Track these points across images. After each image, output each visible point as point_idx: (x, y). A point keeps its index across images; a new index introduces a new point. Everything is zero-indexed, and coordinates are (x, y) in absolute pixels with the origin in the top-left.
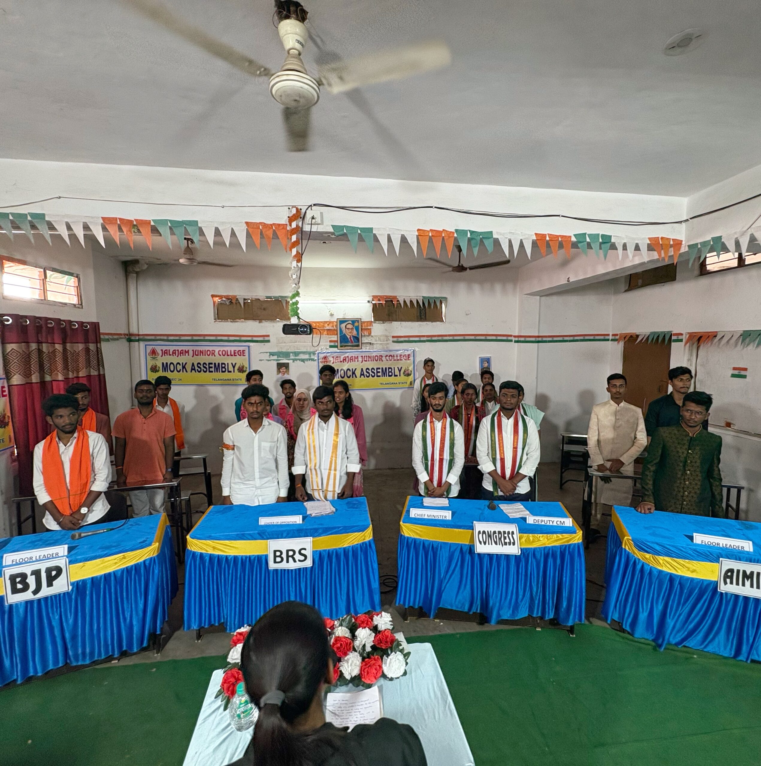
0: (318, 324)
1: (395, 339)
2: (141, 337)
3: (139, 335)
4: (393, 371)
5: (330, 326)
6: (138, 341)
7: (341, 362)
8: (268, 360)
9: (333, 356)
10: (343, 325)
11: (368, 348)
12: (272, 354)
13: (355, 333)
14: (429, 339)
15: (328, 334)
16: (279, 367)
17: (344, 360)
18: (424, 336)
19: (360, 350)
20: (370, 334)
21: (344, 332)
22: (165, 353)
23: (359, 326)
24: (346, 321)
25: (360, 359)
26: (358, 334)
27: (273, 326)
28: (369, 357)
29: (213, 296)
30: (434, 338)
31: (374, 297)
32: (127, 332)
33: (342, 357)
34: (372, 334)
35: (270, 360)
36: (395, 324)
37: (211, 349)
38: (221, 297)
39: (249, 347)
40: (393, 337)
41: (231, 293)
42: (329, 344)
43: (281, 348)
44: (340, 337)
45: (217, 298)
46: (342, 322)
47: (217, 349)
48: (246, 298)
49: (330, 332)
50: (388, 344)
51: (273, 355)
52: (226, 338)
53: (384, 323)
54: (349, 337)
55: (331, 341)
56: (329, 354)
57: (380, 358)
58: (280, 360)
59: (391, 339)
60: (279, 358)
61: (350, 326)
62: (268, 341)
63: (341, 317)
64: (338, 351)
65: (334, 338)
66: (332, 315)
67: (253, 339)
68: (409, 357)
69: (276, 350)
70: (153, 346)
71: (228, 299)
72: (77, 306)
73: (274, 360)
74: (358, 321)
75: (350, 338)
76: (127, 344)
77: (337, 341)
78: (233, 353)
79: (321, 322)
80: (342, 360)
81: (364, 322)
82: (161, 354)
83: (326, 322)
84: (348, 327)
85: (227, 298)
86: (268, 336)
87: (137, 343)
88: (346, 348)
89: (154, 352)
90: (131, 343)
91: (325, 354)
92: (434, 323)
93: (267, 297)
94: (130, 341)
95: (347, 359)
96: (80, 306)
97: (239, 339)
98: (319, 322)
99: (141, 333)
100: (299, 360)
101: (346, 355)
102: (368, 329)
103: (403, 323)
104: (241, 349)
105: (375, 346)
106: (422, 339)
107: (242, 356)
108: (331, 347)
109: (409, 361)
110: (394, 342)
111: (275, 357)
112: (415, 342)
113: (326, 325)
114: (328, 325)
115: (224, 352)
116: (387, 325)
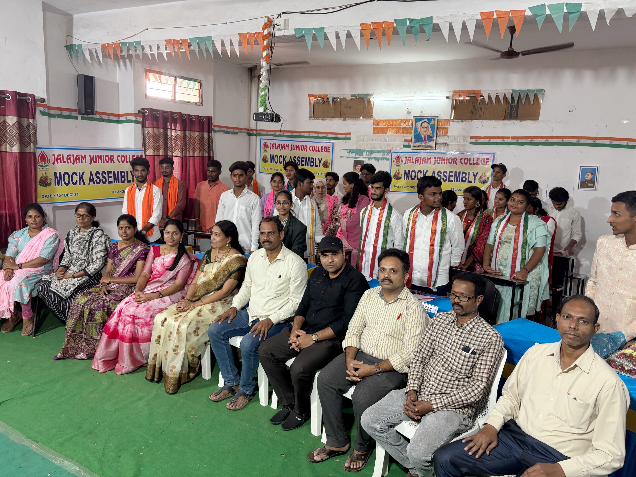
0: (394, 123)
1: (473, 140)
2: (258, 132)
3: (256, 130)
4: (467, 177)
5: (406, 125)
6: (256, 135)
7: (413, 162)
8: (348, 157)
9: (406, 156)
10: (419, 124)
11: (443, 148)
12: (351, 151)
13: (430, 132)
14: (514, 141)
15: (403, 133)
16: (356, 165)
17: (416, 161)
18: (508, 138)
19: (433, 151)
20: (446, 134)
21: (419, 131)
22: (273, 146)
23: (434, 124)
24: (422, 119)
25: (433, 161)
26: (433, 133)
27: (355, 124)
28: (442, 159)
29: (310, 96)
30: (520, 141)
31: (456, 93)
32: (247, 127)
33: (415, 158)
34: (448, 134)
35: (349, 157)
36: (476, 123)
37: (304, 144)
38: (315, 96)
39: (333, 144)
40: (472, 138)
41: (323, 93)
42: (403, 143)
43: (360, 146)
44: (415, 136)
45: (313, 98)
46: (418, 120)
47: (309, 145)
48: (335, 96)
49: (406, 130)
50: (465, 145)
51: (352, 153)
52: (316, 135)
53: (462, 121)
54: (423, 136)
55: (405, 141)
56: (402, 154)
57: (454, 161)
58: (357, 158)
59: (470, 140)
60: (357, 156)
61: (425, 125)
62: (349, 139)
63: (418, 114)
64: (412, 151)
65: (409, 137)
66: (409, 113)
67: (337, 137)
68: (487, 162)
69: (354, 148)
70: (266, 140)
71: (322, 98)
72: (198, 104)
73: (352, 157)
74: (434, 119)
75: (425, 137)
76: (247, 137)
77: (411, 141)
78: (320, 150)
79: (398, 120)
80: (414, 161)
81: (441, 121)
82: (270, 148)
83: (402, 120)
84: (423, 125)
85: (320, 96)
86: (350, 134)
87: (254, 137)
88: (419, 148)
89: (265, 145)
90: (251, 137)
91: (398, 154)
92: (524, 123)
93: (353, 96)
94: (250, 135)
95: (419, 160)
96: (201, 104)
97: (326, 136)
98: (395, 120)
99: (258, 129)
100: (374, 158)
101: (419, 156)
102: (445, 128)
103: (485, 122)
104: (327, 145)
105: (450, 147)
106: (506, 141)
107: (327, 153)
108: (405, 146)
109: (486, 166)
110: (471, 143)
111: (353, 155)
112: (497, 144)
113: (402, 123)
114: (405, 123)
115: (314, 148)
116: (466, 124)
